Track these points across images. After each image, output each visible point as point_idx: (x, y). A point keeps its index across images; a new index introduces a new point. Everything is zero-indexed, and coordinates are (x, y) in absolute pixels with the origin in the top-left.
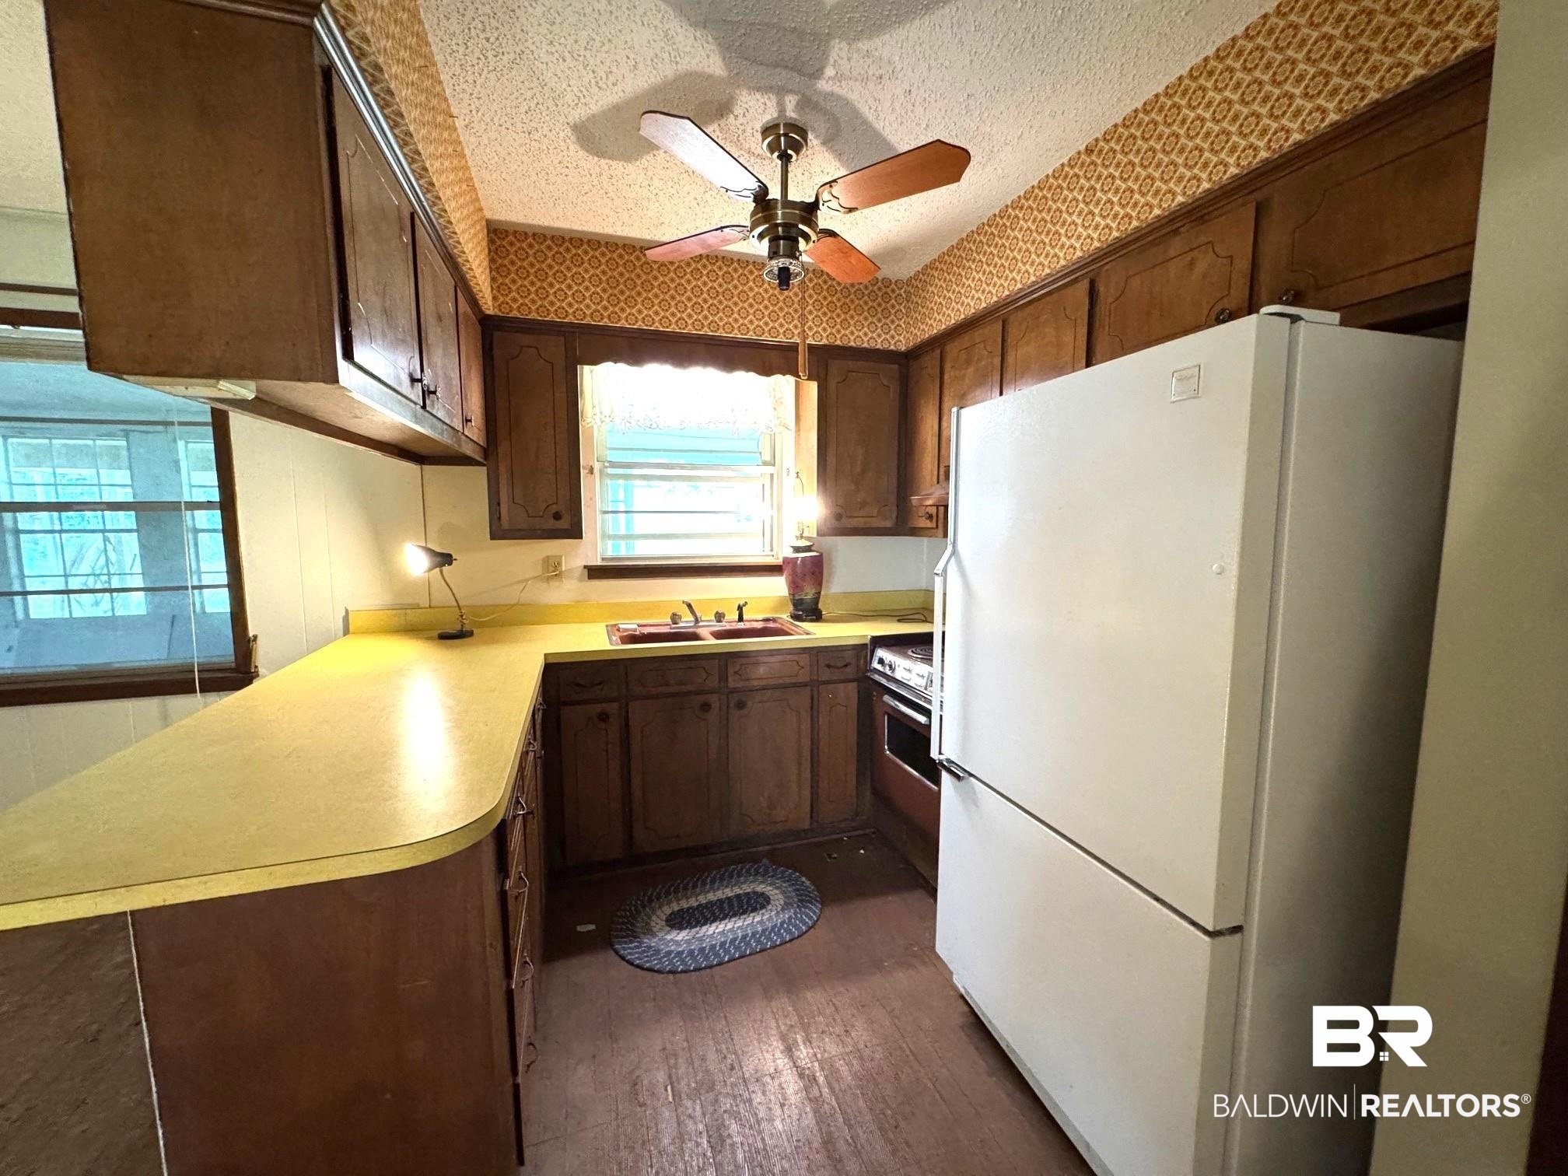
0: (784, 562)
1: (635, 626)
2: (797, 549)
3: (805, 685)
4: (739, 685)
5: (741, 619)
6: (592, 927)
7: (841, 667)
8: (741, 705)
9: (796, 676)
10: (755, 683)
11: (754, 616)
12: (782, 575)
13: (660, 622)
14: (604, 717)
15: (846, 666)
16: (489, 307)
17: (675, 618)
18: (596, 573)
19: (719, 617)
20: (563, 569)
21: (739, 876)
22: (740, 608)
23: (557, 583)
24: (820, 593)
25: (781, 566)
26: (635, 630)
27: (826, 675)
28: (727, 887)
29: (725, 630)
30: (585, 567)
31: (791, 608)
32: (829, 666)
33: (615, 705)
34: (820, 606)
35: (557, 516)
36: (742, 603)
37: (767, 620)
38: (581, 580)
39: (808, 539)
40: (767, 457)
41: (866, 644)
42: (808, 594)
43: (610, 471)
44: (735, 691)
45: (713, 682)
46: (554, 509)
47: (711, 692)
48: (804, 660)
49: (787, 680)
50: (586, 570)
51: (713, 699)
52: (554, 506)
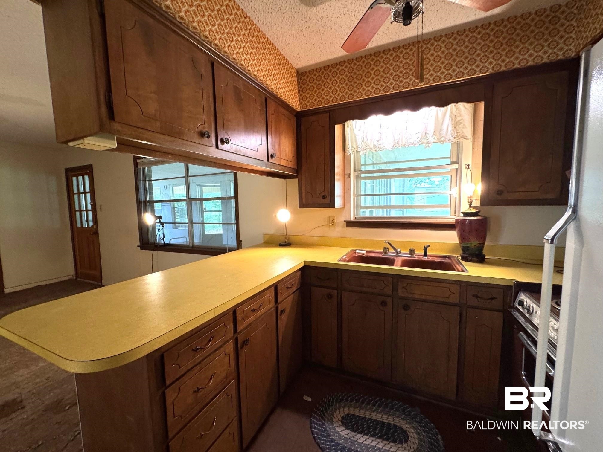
0: (456, 222)
1: (364, 252)
2: (466, 214)
3: (455, 305)
4: (406, 295)
5: (425, 254)
6: (310, 399)
7: (488, 299)
8: (406, 307)
9: (448, 298)
10: (416, 296)
11: (434, 253)
12: (455, 231)
13: (377, 251)
14: (330, 296)
15: (492, 299)
16: (298, 108)
17: (385, 250)
18: (350, 224)
19: (412, 252)
20: (336, 222)
21: (397, 410)
22: (425, 249)
23: (333, 228)
24: (484, 244)
25: (454, 224)
26: (363, 254)
27: (474, 302)
28: (386, 414)
29: (414, 260)
30: (345, 221)
31: (461, 252)
32: (477, 296)
33: (335, 291)
34: (484, 252)
35: (324, 197)
36: (426, 245)
37: (444, 257)
38: (343, 227)
39: (475, 208)
40: (455, 159)
41: (511, 287)
42: (474, 244)
43: (362, 175)
44: (402, 298)
45: (389, 290)
46: (323, 194)
47: (388, 296)
48: (455, 289)
49: (441, 300)
50: (345, 223)
51: (389, 300)
52: (323, 193)
